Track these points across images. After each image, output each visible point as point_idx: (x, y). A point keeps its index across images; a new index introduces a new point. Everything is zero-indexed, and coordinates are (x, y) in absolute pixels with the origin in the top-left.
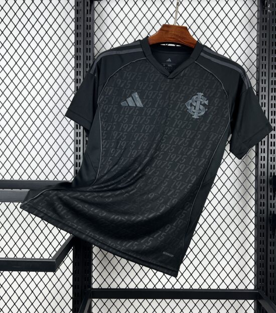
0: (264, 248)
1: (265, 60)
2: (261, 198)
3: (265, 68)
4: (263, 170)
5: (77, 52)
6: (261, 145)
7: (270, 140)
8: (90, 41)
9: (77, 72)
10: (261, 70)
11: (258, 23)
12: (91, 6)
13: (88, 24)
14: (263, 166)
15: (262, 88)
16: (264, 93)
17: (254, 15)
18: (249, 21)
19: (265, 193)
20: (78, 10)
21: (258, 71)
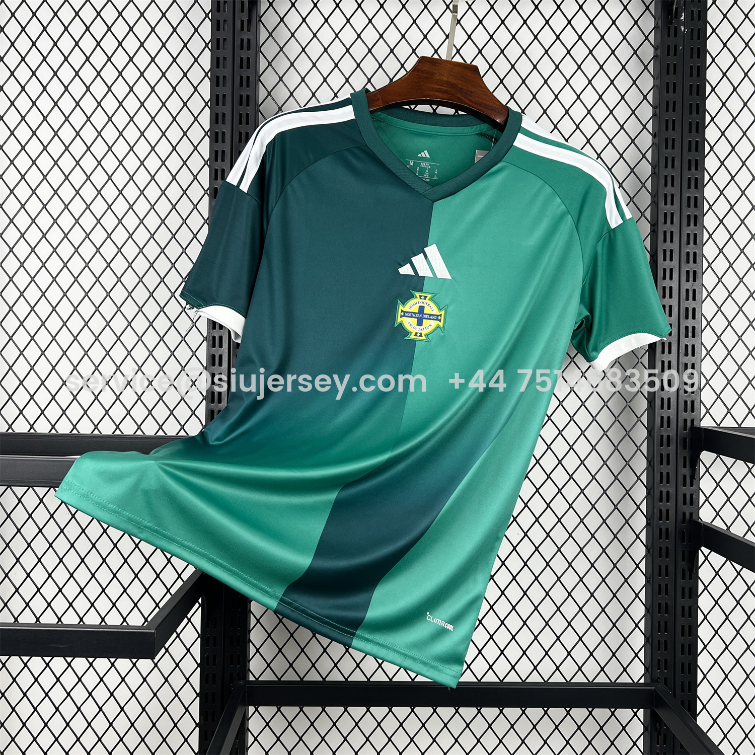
0: (669, 603)
1: (673, 148)
2: (661, 482)
3: (673, 166)
4: (665, 413)
5: (217, 123)
6: (663, 352)
7: (684, 341)
8: (248, 96)
9: (216, 170)
10: (663, 172)
11: (655, 57)
12: (250, 11)
13: (244, 54)
14: (666, 403)
15: (666, 214)
16: (668, 227)
17: (647, 38)
18: (635, 52)
19: (671, 468)
20: (218, 22)
21: (654, 174)
